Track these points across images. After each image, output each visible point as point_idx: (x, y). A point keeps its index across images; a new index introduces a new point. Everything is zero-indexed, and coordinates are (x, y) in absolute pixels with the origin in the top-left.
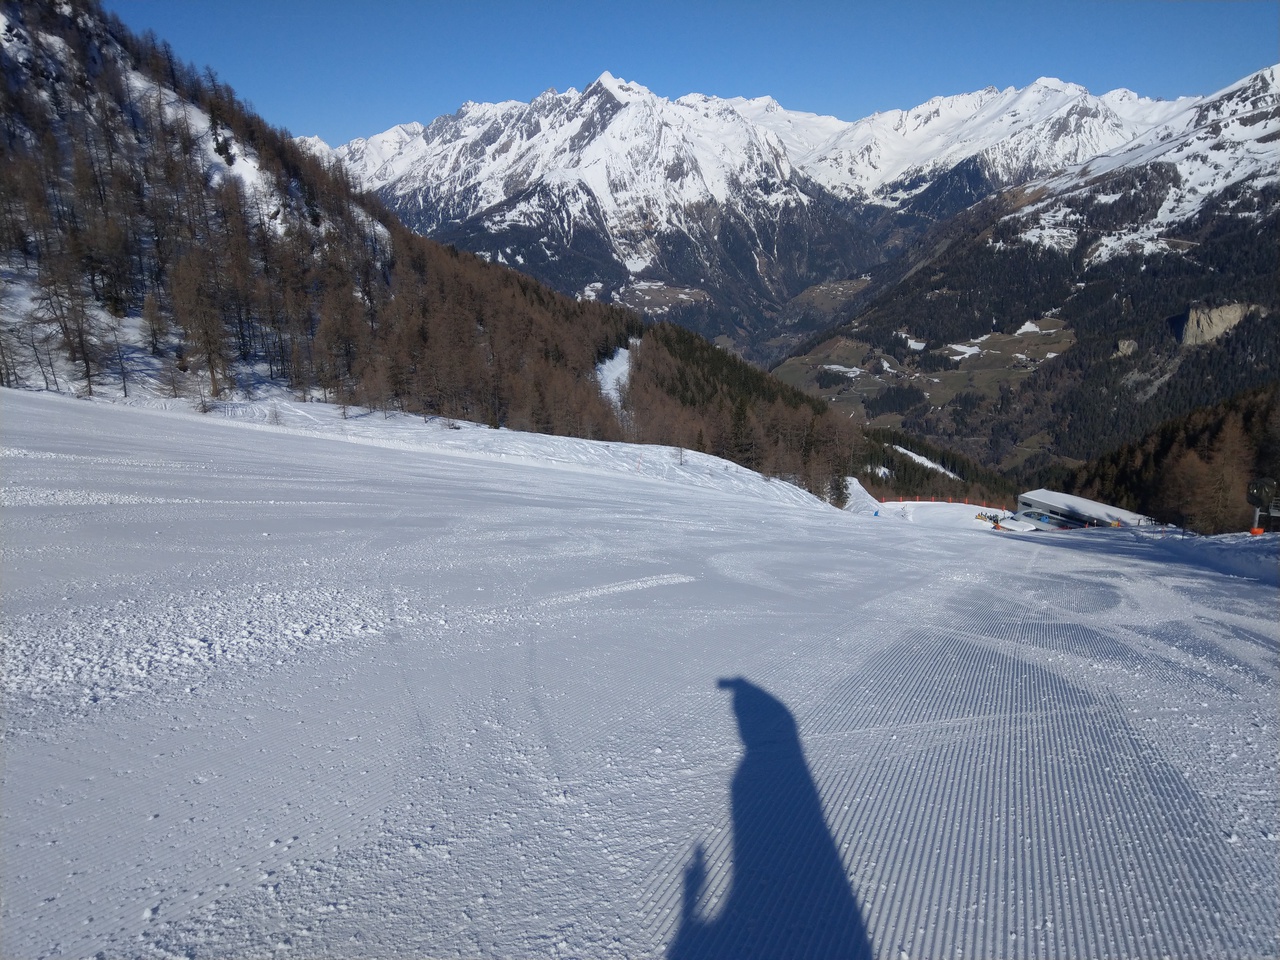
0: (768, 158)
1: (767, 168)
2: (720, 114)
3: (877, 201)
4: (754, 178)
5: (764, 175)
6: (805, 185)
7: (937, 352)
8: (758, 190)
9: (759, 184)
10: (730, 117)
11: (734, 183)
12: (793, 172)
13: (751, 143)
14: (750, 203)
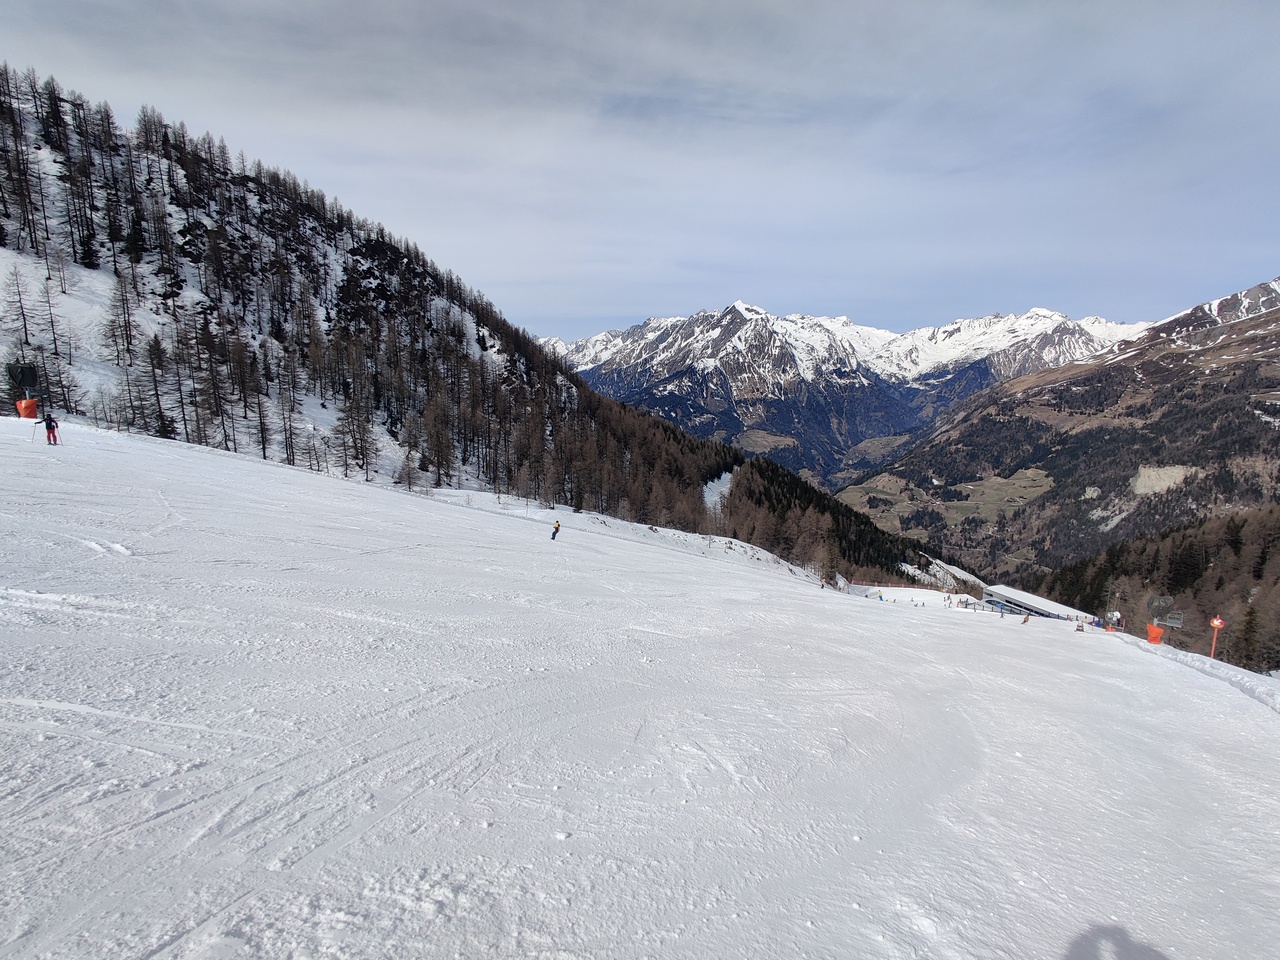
0: (842, 355)
1: (841, 361)
2: (811, 327)
3: (915, 386)
4: (832, 368)
5: (839, 366)
6: (868, 373)
7: (953, 488)
8: (834, 376)
9: (835, 371)
10: (818, 329)
11: (818, 371)
12: (859, 364)
13: (831, 345)
14: (829, 384)
